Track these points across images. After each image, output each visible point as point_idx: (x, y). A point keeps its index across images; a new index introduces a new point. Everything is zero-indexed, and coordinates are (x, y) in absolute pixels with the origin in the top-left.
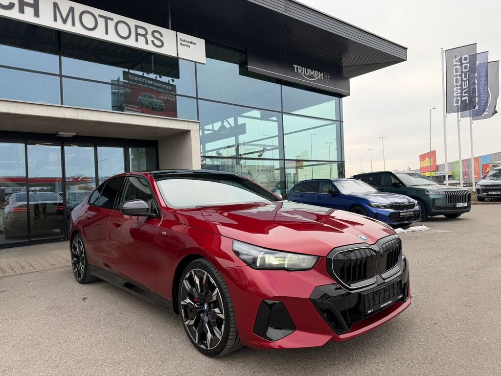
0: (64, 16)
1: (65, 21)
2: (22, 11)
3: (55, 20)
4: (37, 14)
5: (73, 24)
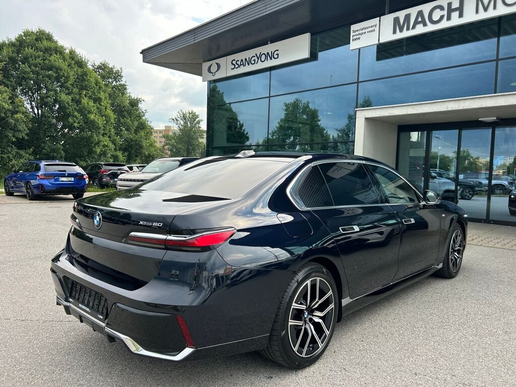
0: (486, 5)
1: (486, 9)
2: (449, 18)
3: (477, 12)
4: (461, 16)
5: (495, 8)
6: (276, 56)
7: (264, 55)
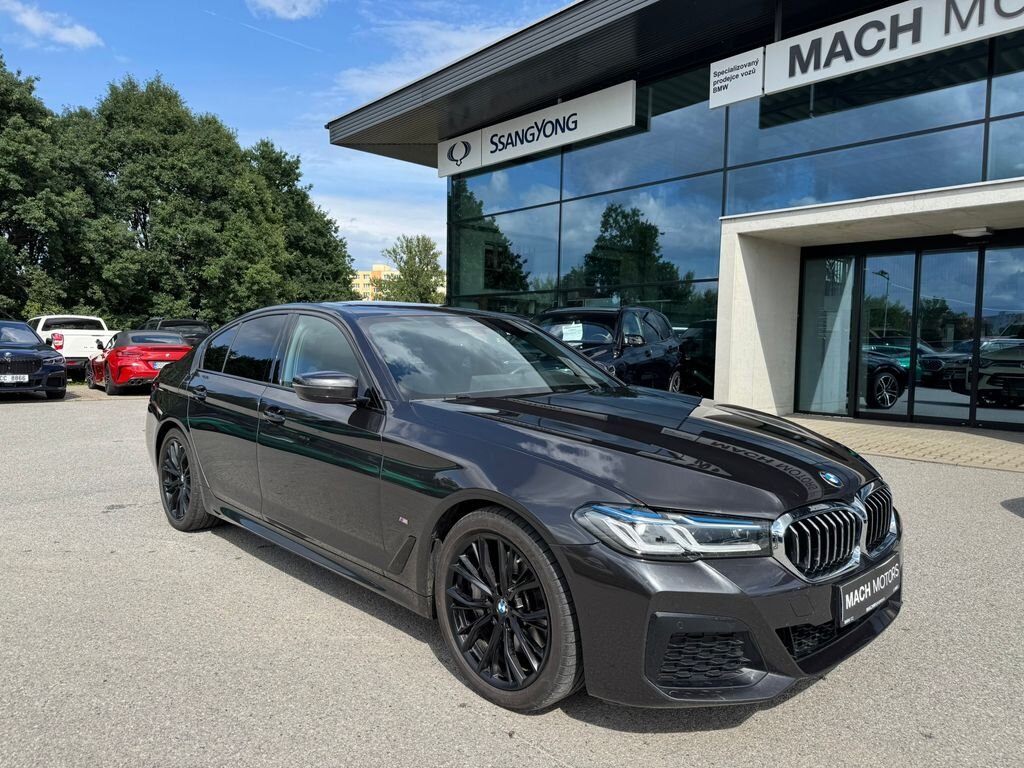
0: (964, 18)
1: (964, 25)
2: (894, 45)
3: (947, 31)
4: (916, 39)
5: (981, 21)
6: (572, 126)
7: (549, 125)
